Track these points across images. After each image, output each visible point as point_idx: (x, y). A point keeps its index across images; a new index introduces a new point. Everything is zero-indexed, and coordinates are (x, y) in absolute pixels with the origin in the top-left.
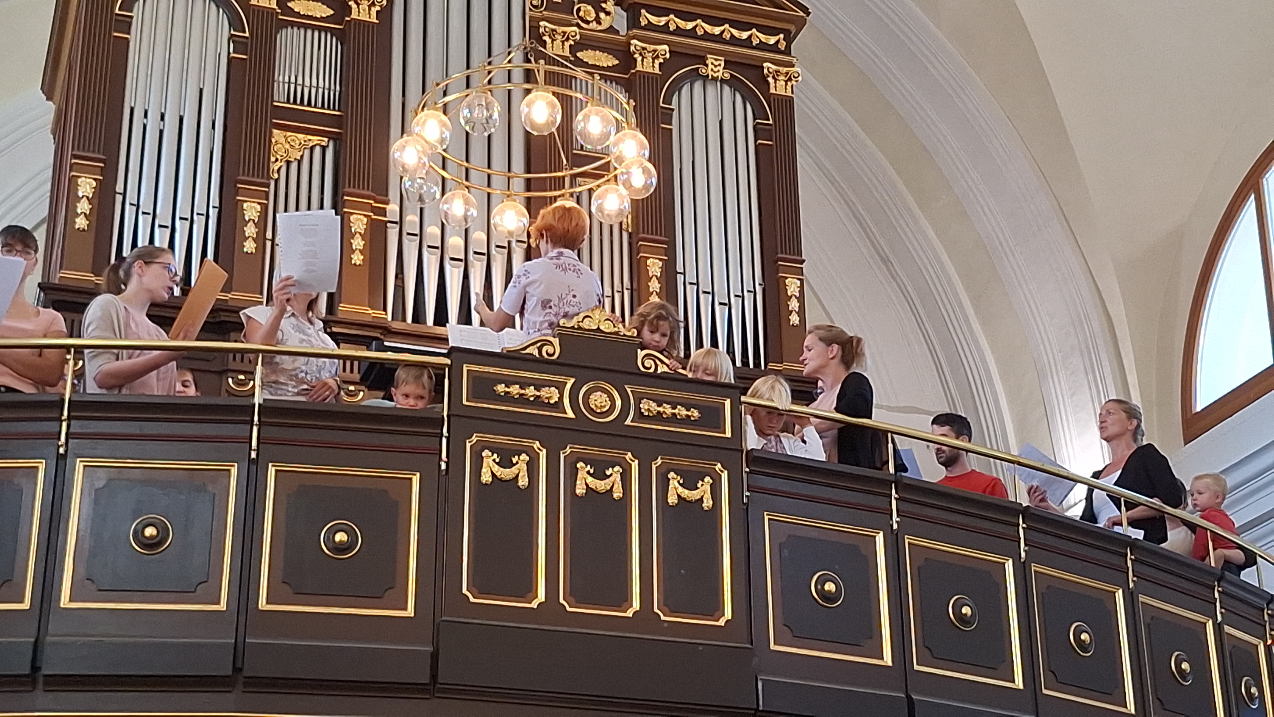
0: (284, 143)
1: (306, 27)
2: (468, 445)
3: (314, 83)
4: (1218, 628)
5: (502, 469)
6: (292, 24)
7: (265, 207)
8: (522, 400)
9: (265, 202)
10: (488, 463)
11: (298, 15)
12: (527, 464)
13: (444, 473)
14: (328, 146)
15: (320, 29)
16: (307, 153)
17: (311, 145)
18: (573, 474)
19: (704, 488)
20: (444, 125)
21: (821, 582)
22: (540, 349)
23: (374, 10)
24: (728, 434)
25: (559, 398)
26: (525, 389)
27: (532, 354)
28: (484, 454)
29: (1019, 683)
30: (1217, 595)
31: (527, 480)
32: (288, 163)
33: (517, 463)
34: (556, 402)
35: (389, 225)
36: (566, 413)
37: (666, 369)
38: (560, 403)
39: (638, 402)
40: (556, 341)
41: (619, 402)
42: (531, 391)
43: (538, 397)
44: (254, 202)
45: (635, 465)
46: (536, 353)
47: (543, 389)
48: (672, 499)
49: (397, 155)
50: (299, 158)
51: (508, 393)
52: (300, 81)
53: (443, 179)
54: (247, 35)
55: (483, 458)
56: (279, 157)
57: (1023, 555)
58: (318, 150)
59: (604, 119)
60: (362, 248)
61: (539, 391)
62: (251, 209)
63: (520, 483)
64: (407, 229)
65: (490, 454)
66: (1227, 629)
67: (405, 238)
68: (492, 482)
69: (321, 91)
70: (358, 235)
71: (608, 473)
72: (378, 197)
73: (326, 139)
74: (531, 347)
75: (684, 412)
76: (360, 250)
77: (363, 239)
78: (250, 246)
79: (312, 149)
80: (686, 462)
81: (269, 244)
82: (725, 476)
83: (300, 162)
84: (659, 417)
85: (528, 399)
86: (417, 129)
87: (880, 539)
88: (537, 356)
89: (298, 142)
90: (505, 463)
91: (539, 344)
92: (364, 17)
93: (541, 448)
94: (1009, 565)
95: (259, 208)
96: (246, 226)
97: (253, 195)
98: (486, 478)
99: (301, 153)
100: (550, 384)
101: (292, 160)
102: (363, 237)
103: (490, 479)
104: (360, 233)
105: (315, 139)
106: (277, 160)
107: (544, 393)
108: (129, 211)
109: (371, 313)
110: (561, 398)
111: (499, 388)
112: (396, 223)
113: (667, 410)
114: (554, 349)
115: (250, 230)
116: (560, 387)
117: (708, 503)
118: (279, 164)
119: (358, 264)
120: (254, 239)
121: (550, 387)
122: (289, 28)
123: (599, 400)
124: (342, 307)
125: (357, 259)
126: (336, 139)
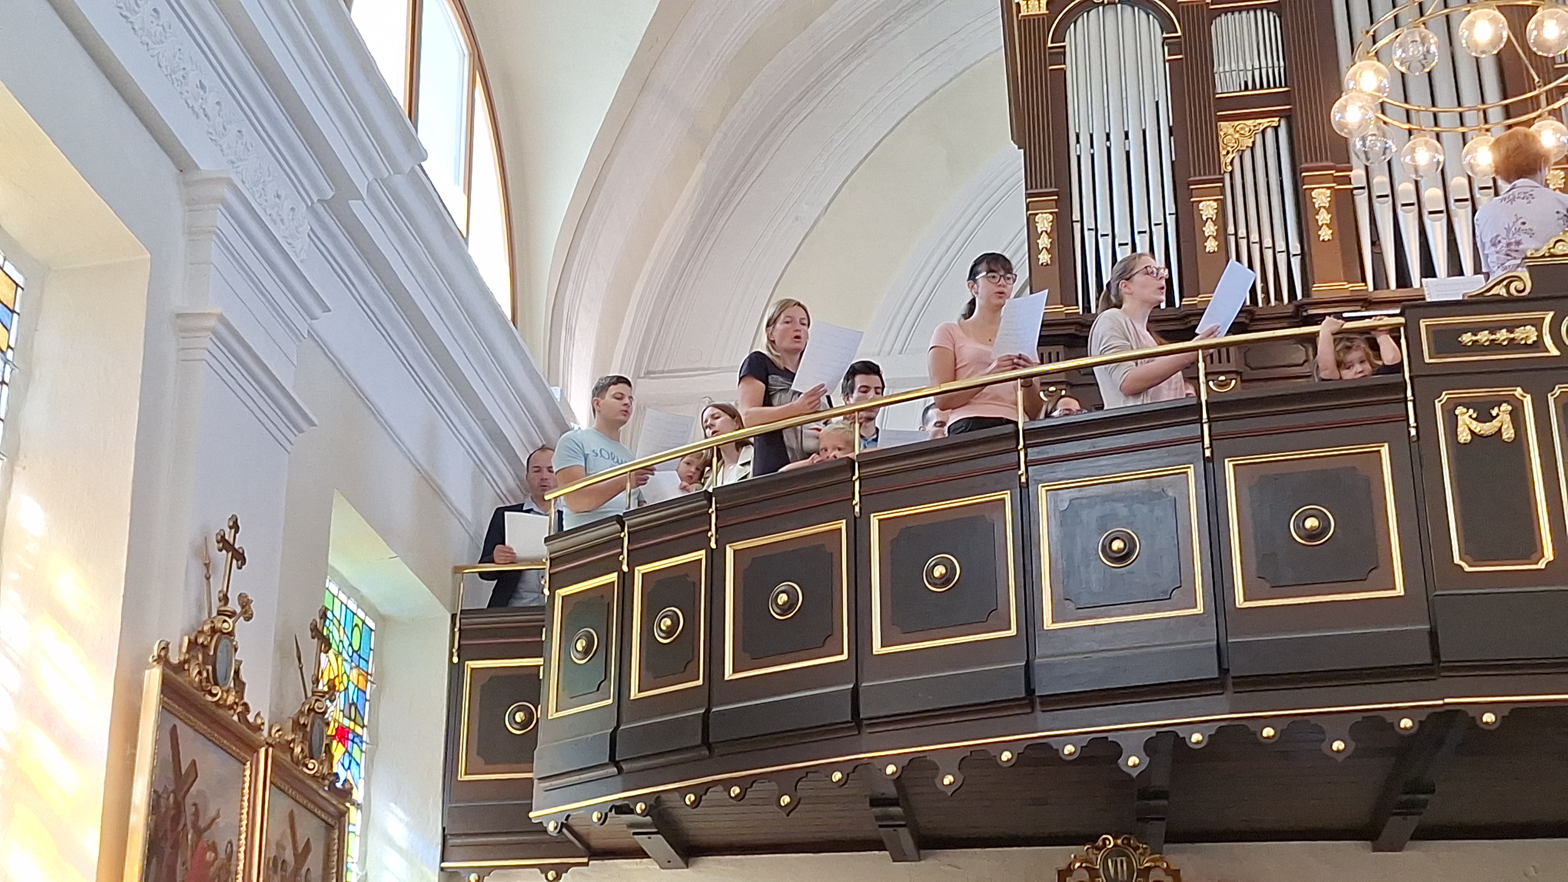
0: (1233, 133)
1: (1240, 9)
2: (1438, 406)
3: (1263, 63)
5: (1481, 424)
6: (1225, 11)
7: (1222, 203)
8: (1494, 347)
9: (1221, 197)
10: (1464, 421)
12: (1510, 414)
13: (1415, 439)
14: (1279, 126)
15: (1256, 8)
16: (1259, 138)
17: (1261, 129)
20: (1382, 71)
22: (1507, 287)
25: (1537, 336)
26: (1495, 334)
27: (1499, 295)
28: (1457, 412)
31: (1512, 431)
32: (1241, 152)
33: (1498, 415)
34: (1534, 342)
35: (1355, 192)
36: (1547, 351)
38: (1541, 342)
40: (1525, 275)
42: (1502, 335)
43: (1513, 339)
44: (1209, 200)
46: (1503, 292)
47: (1517, 330)
49: (1339, 119)
50: (1251, 145)
51: (1476, 341)
52: (1241, 66)
54: (1180, 34)
55: (1457, 416)
56: (1229, 149)
58: (1269, 131)
60: (1328, 222)
61: (1512, 332)
62: (1208, 208)
63: (1504, 437)
64: (1376, 192)
65: (1465, 410)
67: (1375, 201)
68: (1471, 441)
69: (1264, 71)
70: (1322, 210)
72: (1338, 166)
73: (1277, 119)
74: (1496, 287)
76: (1326, 224)
77: (1329, 213)
78: (1211, 245)
79: (1263, 132)
81: (1232, 239)
83: (1252, 149)
85: (1500, 344)
86: (1354, 84)
88: (1505, 295)
89: (1247, 129)
90: (1484, 417)
91: (1505, 283)
93: (1525, 395)
95: (1215, 205)
96: (1205, 226)
97: (1208, 193)
98: (1464, 437)
99: (1252, 140)
100: (1523, 323)
101: (1244, 148)
102: (1328, 210)
103: (1469, 438)
104: (1324, 207)
105: (1265, 122)
106: (1228, 152)
107: (1519, 334)
108: (1089, 237)
109: (1348, 288)
110: (1540, 336)
111: (1464, 339)
112: (1363, 188)
114: (1525, 283)
115: (1210, 229)
116: (1537, 324)
118: (1231, 156)
119: (1326, 240)
120: (1214, 238)
121: (1525, 326)
122: (1223, 15)
124: (1316, 287)
125: (1325, 234)
126: (1288, 116)
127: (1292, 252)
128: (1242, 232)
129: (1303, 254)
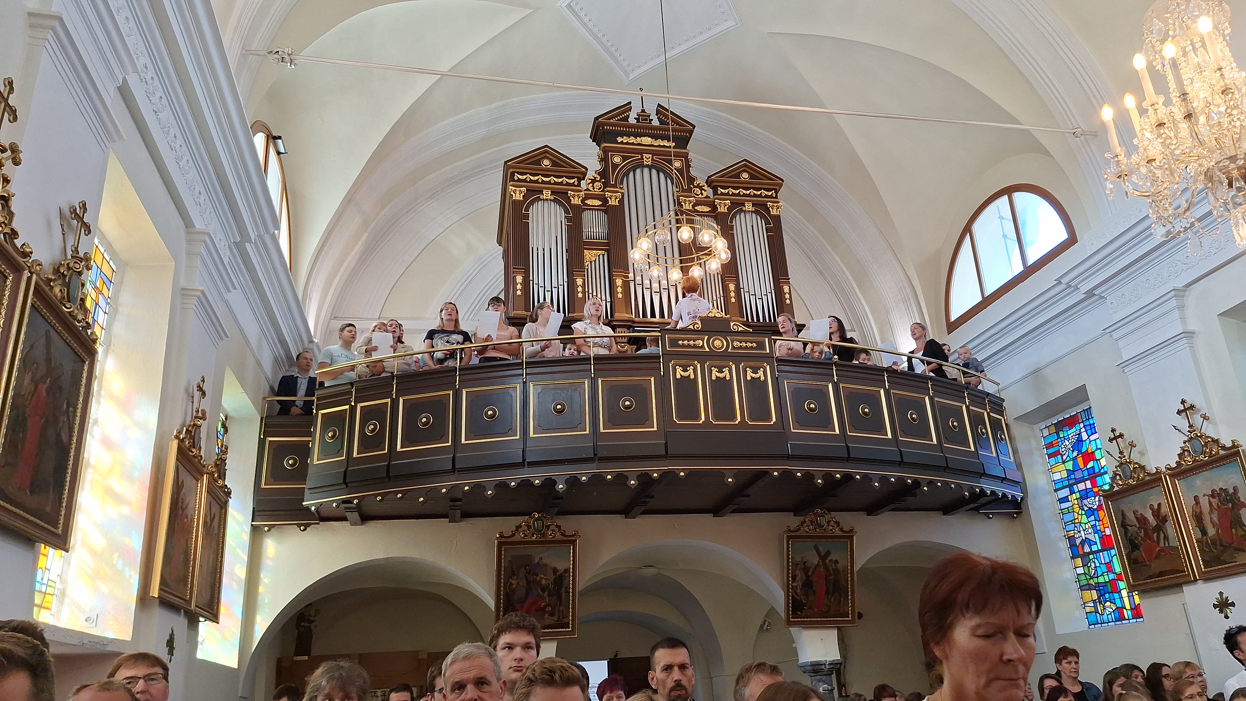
0: (588, 255)
1: (592, 210)
2: (670, 365)
3: (597, 231)
4: (967, 407)
5: (683, 372)
6: (587, 209)
7: (584, 280)
8: (689, 346)
9: (584, 277)
10: (679, 371)
11: (589, 205)
12: (693, 370)
13: (663, 376)
14: (605, 254)
15: (598, 210)
16: (597, 257)
17: (598, 254)
18: (710, 372)
19: (761, 373)
20: (649, 243)
21: (809, 404)
23: (617, 200)
24: (768, 351)
26: (689, 342)
28: (676, 368)
29: (890, 436)
30: (966, 395)
31: (693, 375)
32: (591, 262)
33: (689, 370)
34: (701, 345)
35: (630, 281)
36: (705, 349)
37: (742, 329)
38: (703, 346)
39: (732, 342)
40: (699, 323)
41: (725, 343)
42: (692, 342)
43: (695, 344)
44: (579, 278)
45: (734, 367)
46: (692, 328)
48: (749, 378)
49: (632, 256)
51: (683, 344)
52: (592, 231)
53: (649, 262)
54: (571, 215)
56: (587, 260)
57: (887, 387)
58: (601, 256)
59: (710, 235)
61: (694, 342)
62: (579, 281)
63: (691, 377)
64: (637, 282)
65: (679, 367)
66: (971, 408)
67: (636, 286)
68: (680, 378)
69: (600, 233)
71: (724, 370)
72: (625, 271)
73: (604, 251)
75: (751, 345)
76: (620, 292)
77: (621, 288)
78: (580, 295)
79: (599, 256)
80: (752, 364)
81: (587, 293)
82: (768, 367)
83: (595, 261)
84: (741, 348)
85: (691, 345)
86: (639, 246)
87: (830, 386)
89: (593, 254)
90: (685, 370)
92: (614, 203)
93: (698, 363)
94: (882, 391)
95: (582, 280)
96: (577, 287)
97: (579, 276)
98: (678, 376)
99: (595, 258)
104: (619, 286)
105: (600, 252)
107: (697, 342)
108: (536, 287)
109: (626, 316)
110: (703, 344)
111: (680, 342)
112: (632, 280)
113: (744, 344)
114: (699, 325)
115: (580, 289)
116: (703, 340)
117: (762, 378)
118: (587, 263)
119: (620, 298)
120: (581, 293)
121: (699, 340)
122: (586, 211)
123: (717, 343)
124: (616, 314)
125: (620, 296)
126: (607, 251)
127: (608, 300)
128: (590, 291)
129: (611, 302)
